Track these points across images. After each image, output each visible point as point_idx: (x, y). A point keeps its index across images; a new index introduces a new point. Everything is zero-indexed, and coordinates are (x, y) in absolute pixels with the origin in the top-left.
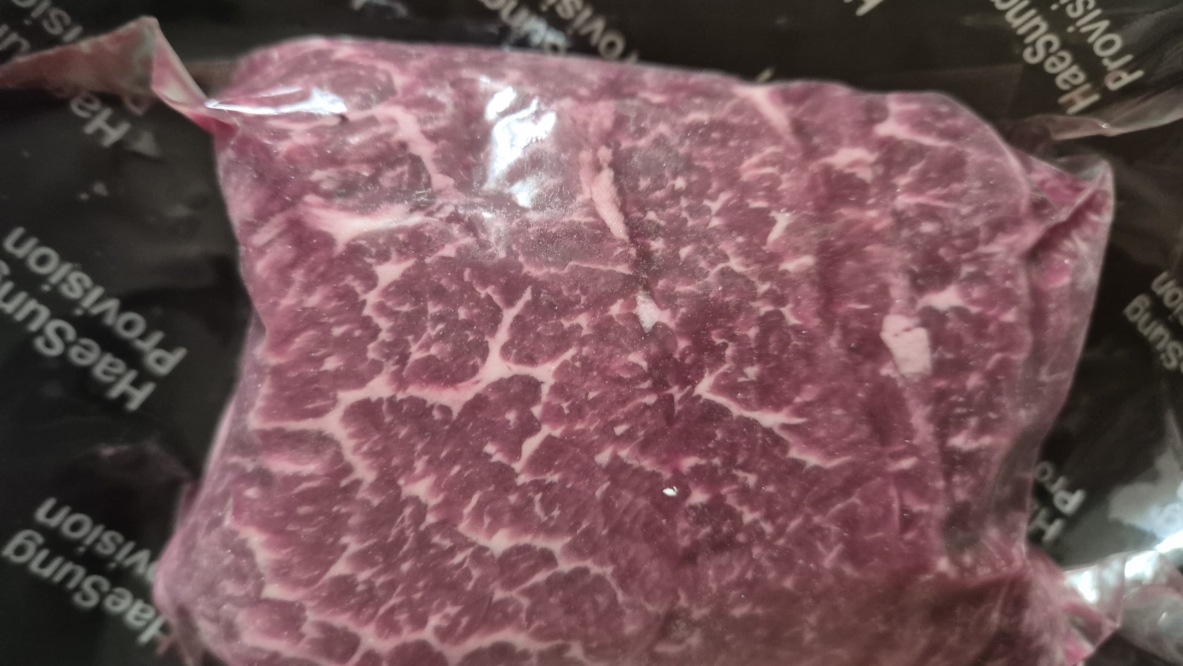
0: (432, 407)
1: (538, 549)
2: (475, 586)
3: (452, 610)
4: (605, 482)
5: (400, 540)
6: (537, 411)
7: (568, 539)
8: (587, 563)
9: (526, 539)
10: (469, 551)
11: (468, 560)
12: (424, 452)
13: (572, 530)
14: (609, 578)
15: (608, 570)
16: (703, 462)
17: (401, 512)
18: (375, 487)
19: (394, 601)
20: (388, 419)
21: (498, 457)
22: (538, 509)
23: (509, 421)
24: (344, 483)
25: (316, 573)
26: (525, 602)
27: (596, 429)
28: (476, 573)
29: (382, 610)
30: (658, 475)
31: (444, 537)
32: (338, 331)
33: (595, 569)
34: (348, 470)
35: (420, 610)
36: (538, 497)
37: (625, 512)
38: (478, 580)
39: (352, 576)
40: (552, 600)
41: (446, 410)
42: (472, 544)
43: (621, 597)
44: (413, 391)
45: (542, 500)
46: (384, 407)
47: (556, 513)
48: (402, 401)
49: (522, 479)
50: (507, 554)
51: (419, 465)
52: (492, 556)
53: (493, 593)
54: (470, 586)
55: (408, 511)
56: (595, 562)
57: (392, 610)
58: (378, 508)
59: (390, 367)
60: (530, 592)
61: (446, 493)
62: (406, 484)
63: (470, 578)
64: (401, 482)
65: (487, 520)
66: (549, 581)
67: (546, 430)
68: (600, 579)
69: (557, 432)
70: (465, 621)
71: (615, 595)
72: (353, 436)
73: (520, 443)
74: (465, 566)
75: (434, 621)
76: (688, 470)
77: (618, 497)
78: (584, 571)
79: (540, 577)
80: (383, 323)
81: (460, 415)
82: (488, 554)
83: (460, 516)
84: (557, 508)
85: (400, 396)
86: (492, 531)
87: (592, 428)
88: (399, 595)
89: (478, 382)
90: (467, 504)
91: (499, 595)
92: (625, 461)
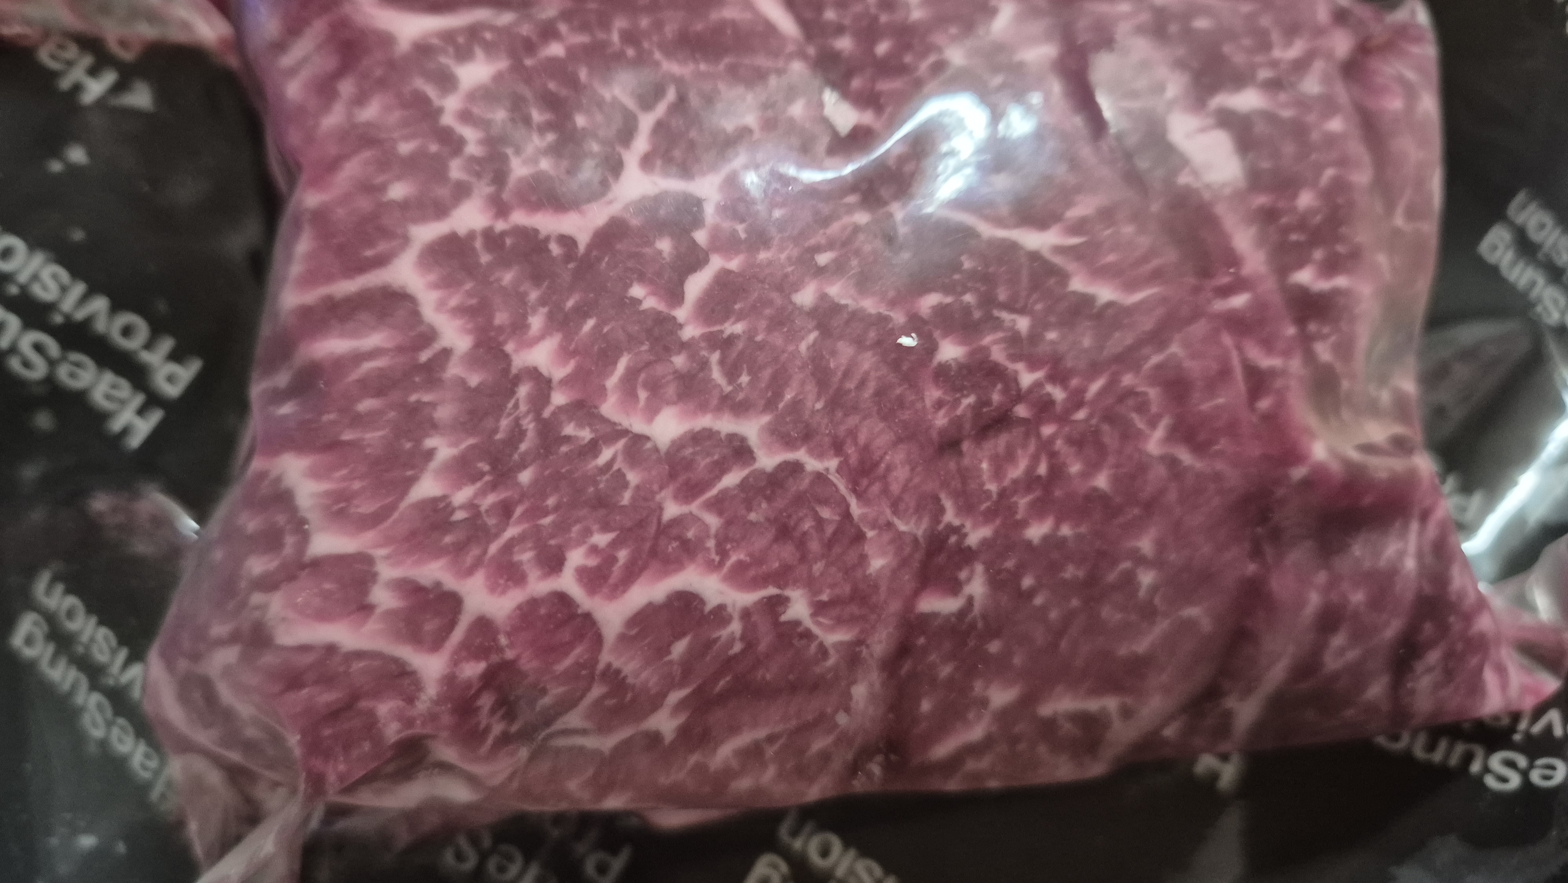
0: (547, 239)
1: (723, 435)
2: (634, 498)
3: (601, 539)
4: (810, 331)
5: (517, 433)
6: (701, 237)
7: (766, 419)
8: (801, 455)
9: (705, 421)
10: (621, 444)
11: (620, 458)
12: (543, 302)
13: (770, 405)
14: (834, 478)
15: (833, 463)
16: (949, 300)
17: (513, 392)
18: (473, 359)
19: (512, 532)
20: (485, 258)
21: (651, 303)
22: (717, 375)
23: (660, 252)
24: (424, 356)
25: (390, 499)
26: (713, 521)
27: (789, 258)
28: (633, 477)
29: (494, 548)
30: (886, 319)
31: (580, 426)
32: (405, 148)
33: (812, 464)
34: (429, 336)
35: (552, 542)
36: (715, 357)
37: (847, 374)
38: (638, 488)
39: (444, 497)
40: (753, 516)
41: (568, 242)
42: (626, 432)
43: (856, 509)
44: (520, 218)
45: (722, 362)
46: (478, 244)
47: (744, 379)
48: (503, 234)
49: (690, 332)
50: (678, 445)
51: (536, 322)
52: (656, 449)
53: (661, 509)
54: (626, 498)
55: (523, 391)
56: (811, 452)
57: (508, 548)
58: (477, 390)
59: (483, 189)
60: (717, 505)
61: (577, 358)
62: (516, 351)
63: (625, 485)
64: (509, 347)
65: (643, 395)
66: (743, 485)
67: (716, 263)
68: (820, 478)
69: (734, 264)
70: (623, 555)
71: (848, 506)
72: (436, 286)
73: (681, 283)
74: (616, 467)
75: (576, 558)
76: (929, 311)
77: (834, 353)
78: (796, 468)
79: (731, 479)
80: (470, 135)
81: (590, 247)
82: (649, 445)
83: (602, 391)
84: (745, 373)
85: (500, 226)
86: (652, 412)
87: (783, 256)
88: (519, 521)
89: (610, 202)
90: (612, 373)
91: (672, 510)
92: (836, 300)
